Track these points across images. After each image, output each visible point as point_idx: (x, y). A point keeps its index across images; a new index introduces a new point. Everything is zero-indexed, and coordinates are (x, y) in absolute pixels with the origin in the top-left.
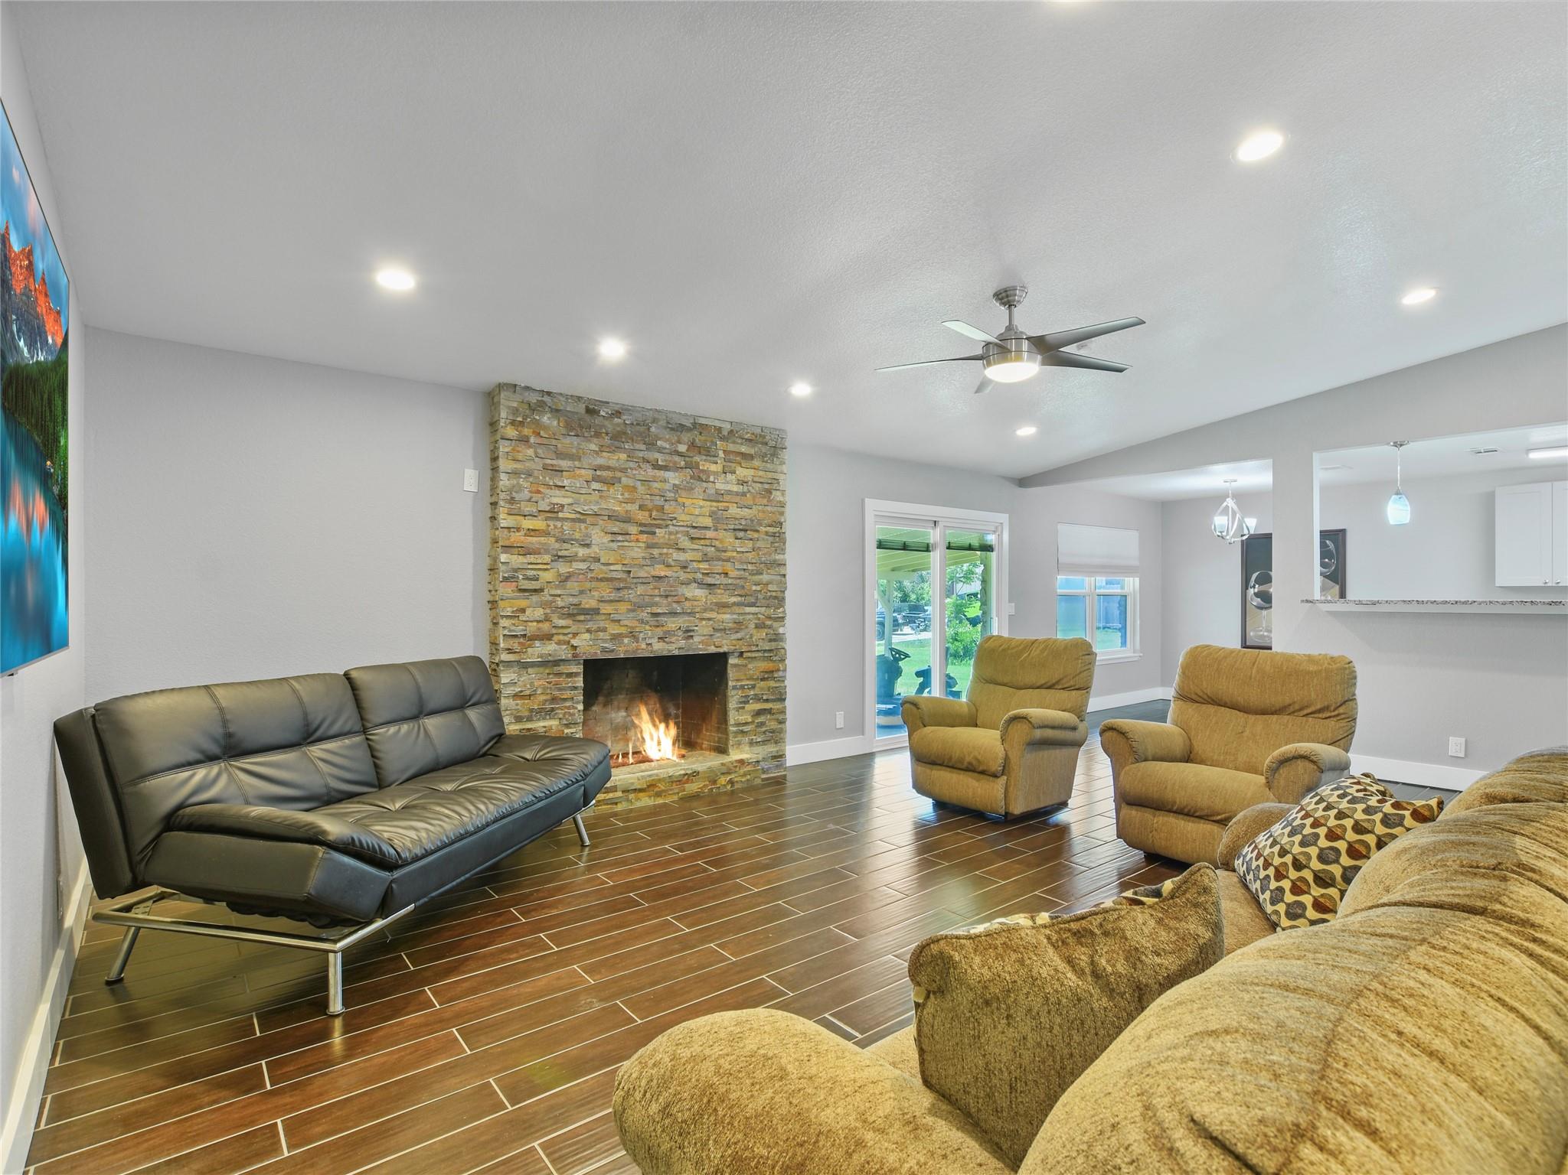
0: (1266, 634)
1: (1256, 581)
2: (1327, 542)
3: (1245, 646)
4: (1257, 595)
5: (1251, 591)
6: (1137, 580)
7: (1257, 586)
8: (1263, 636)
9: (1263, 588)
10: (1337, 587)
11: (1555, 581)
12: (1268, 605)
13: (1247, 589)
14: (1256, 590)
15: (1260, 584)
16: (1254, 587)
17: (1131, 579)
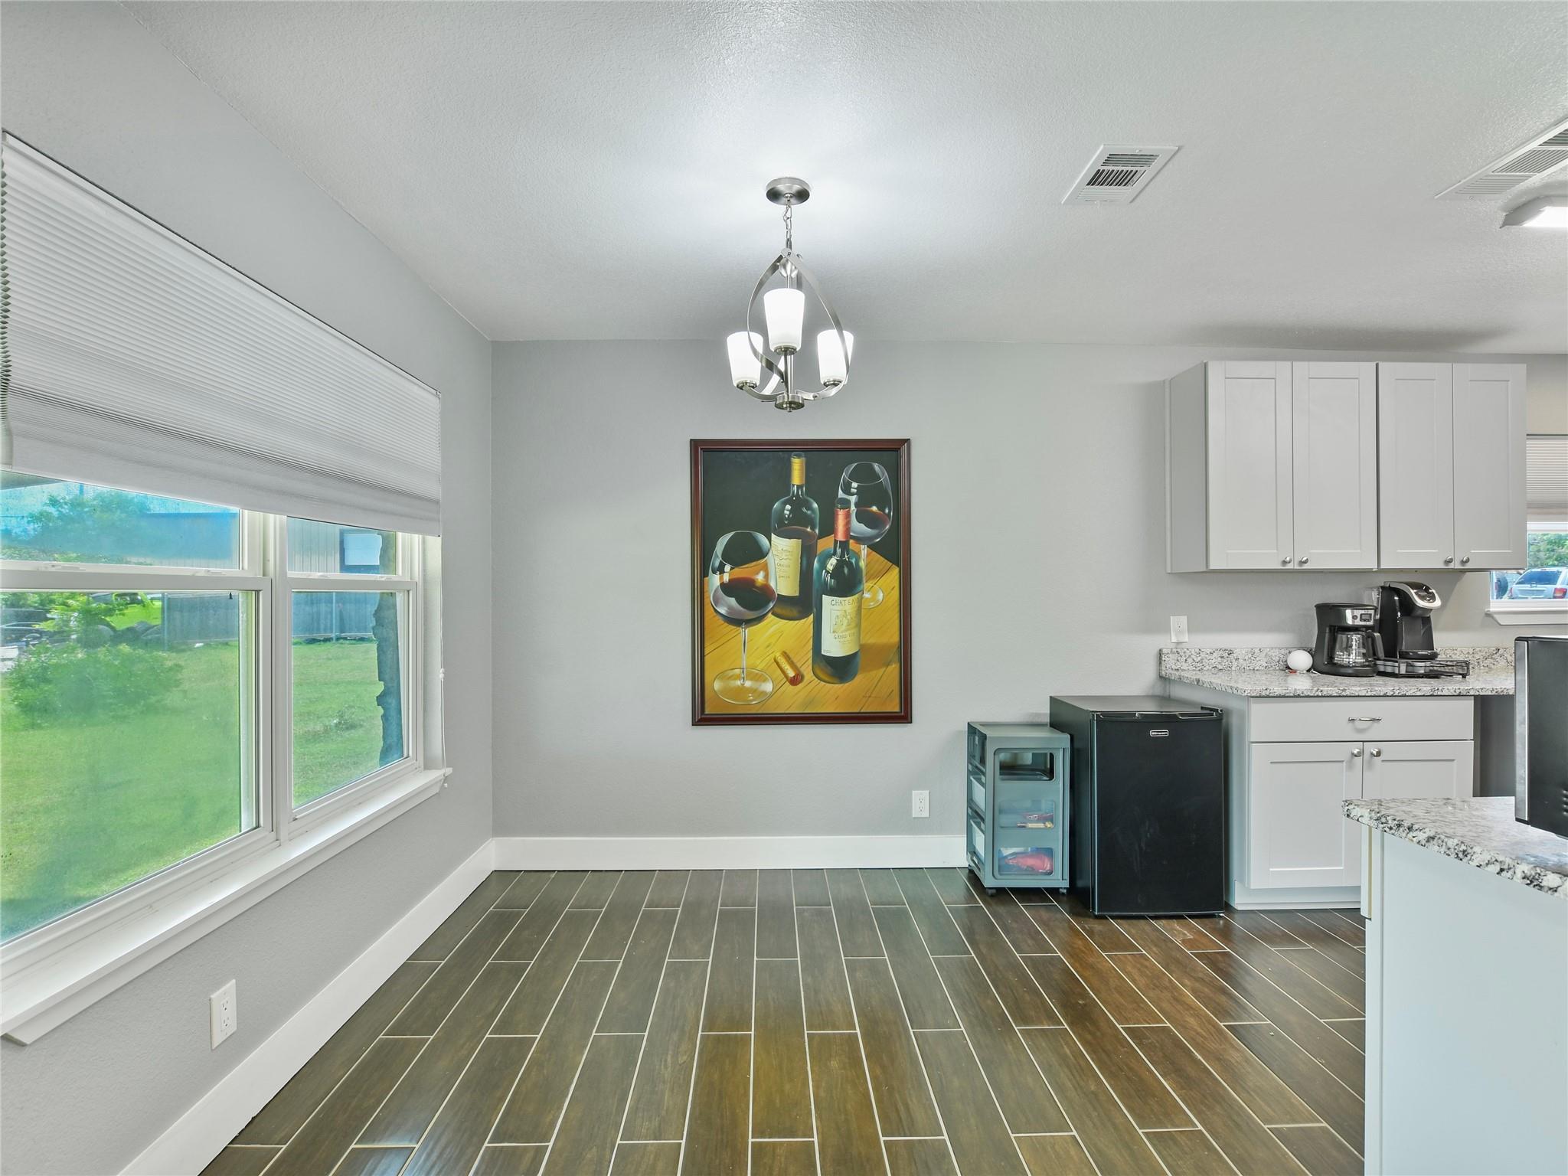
0: (748, 684)
1: (727, 556)
2: (876, 467)
3: (703, 718)
4: (727, 589)
5: (715, 581)
6: (435, 543)
7: (727, 568)
8: (742, 690)
9: (742, 572)
10: (895, 572)
11: (1297, 559)
12: (750, 615)
13: (704, 574)
14: (726, 578)
15: (735, 564)
16: (721, 570)
17: (417, 538)
